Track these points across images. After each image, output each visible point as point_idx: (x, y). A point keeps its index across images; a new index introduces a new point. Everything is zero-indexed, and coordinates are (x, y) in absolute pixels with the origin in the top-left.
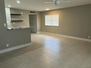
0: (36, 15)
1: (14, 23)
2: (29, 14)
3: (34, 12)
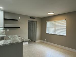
0: (36, 21)
1: (8, 30)
2: (28, 20)
3: (34, 18)
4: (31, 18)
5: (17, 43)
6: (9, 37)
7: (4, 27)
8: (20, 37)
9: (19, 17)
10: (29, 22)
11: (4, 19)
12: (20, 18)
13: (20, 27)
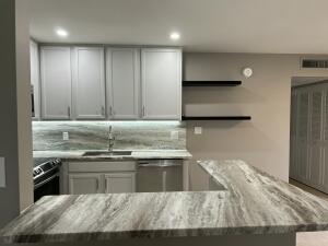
4: (307, 64)
5: (268, 228)
6: (211, 172)
7: (184, 118)
8: (264, 174)
9: (243, 69)
10: (298, 89)
11: (185, 84)
12: (248, 72)
13: (249, 118)
